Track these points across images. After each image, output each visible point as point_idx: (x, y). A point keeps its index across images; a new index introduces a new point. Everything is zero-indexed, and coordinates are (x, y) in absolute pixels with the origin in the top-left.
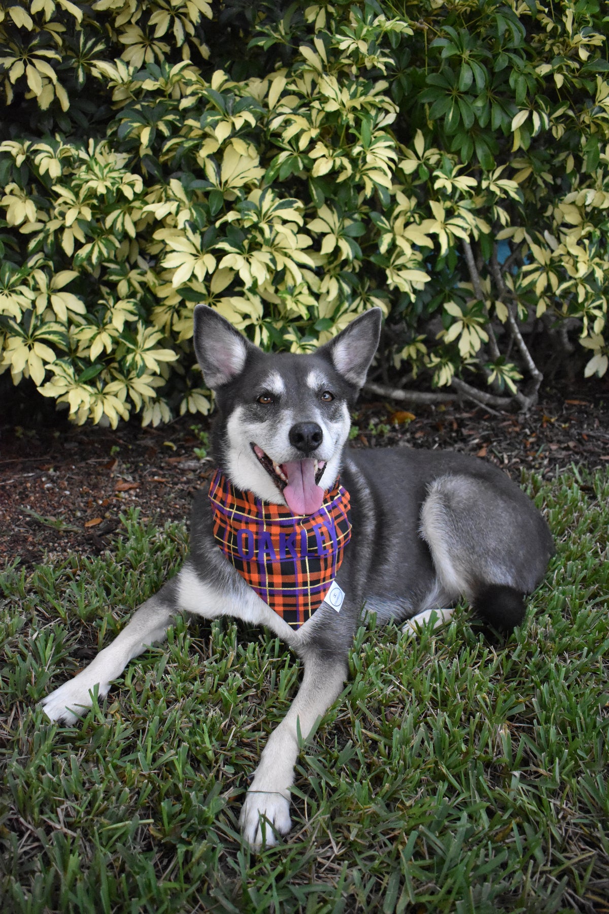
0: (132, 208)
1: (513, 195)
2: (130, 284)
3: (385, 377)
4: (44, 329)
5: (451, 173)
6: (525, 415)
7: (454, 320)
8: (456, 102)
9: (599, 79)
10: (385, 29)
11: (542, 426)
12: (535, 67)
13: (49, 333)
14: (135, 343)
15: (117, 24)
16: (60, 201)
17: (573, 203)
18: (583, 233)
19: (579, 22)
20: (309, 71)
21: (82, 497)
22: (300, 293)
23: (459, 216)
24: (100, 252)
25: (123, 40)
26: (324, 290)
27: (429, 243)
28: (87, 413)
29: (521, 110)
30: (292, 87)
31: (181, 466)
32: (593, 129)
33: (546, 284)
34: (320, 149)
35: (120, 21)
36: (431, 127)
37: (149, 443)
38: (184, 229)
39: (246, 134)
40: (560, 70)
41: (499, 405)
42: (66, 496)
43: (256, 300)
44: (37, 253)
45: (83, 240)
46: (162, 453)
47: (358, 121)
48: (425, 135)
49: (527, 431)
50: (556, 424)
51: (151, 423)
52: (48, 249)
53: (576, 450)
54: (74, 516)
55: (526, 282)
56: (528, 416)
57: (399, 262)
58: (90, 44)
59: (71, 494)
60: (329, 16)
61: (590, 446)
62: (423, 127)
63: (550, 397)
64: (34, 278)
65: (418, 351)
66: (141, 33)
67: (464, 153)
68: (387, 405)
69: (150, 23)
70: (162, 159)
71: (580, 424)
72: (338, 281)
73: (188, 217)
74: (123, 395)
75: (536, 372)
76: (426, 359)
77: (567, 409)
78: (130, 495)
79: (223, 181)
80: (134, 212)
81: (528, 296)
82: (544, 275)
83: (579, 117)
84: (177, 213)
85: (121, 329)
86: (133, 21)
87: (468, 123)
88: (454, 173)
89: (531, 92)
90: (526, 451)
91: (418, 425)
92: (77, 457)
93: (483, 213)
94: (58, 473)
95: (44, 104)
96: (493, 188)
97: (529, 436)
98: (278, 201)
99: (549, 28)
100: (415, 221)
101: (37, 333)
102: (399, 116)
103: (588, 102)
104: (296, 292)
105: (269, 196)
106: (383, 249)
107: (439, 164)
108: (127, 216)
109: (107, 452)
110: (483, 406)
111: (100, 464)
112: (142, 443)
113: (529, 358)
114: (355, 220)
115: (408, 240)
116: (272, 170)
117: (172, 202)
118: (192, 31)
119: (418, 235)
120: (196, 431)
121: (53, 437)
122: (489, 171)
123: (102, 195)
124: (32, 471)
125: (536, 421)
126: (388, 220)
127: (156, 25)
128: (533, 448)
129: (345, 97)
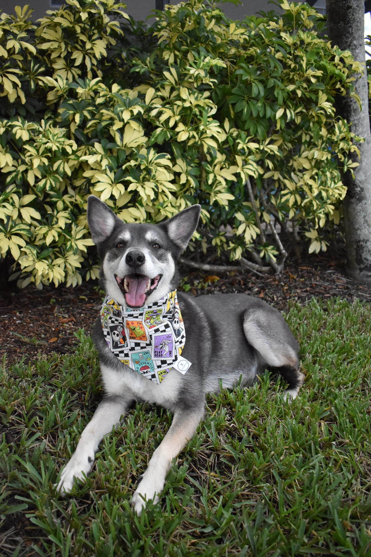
0: (69, 159)
1: (276, 153)
2: (64, 202)
3: (198, 258)
4: (17, 228)
5: (245, 141)
6: (278, 276)
7: (240, 223)
8: (248, 103)
9: (320, 93)
10: (211, 64)
11: (289, 281)
12: (286, 86)
13: (21, 230)
14: (71, 235)
15: (52, 57)
16: (28, 154)
17: (307, 157)
18: (313, 173)
19: (309, 64)
20: (168, 85)
21: (41, 327)
22: (167, 206)
23: (249, 164)
24: (51, 184)
25: (55, 66)
26: (178, 204)
27: (234, 179)
28: (41, 277)
29: (280, 108)
30: (159, 94)
31: (95, 308)
32: (316, 119)
33: (294, 200)
34: (181, 127)
35: (54, 55)
36: (233, 117)
37: (71, 297)
38: (106, 169)
39: (137, 118)
40: (299, 88)
41: (264, 271)
42: (31, 327)
43: (143, 210)
44: (12, 184)
45: (40, 177)
46: (80, 302)
47: (201, 112)
48: (229, 121)
49: (282, 283)
50: (297, 279)
51: (72, 285)
52: (18, 182)
53: (311, 292)
54: (40, 337)
55: (284, 200)
56: (280, 276)
57: (217, 189)
58: (36, 67)
59: (34, 326)
60: (176, 56)
61: (317, 290)
62: (229, 116)
63: (290, 266)
64: (12, 198)
65: (221, 241)
66: (65, 63)
67: (251, 130)
68: (200, 274)
69: (72, 58)
70: (86, 132)
71: (310, 279)
72: (185, 200)
73: (107, 163)
74: (63, 266)
75: (284, 251)
76: (225, 246)
77: (301, 271)
78: (70, 325)
79: (124, 143)
80: (70, 161)
81: (285, 207)
82: (293, 196)
83: (308, 112)
84: (101, 161)
85: (63, 228)
86: (62, 56)
87: (255, 115)
88: (247, 141)
89: (285, 100)
90: (284, 294)
91: (222, 283)
92: (30, 306)
93: (261, 163)
94: (22, 315)
95: (12, 99)
96: (266, 149)
97: (284, 286)
98: (157, 155)
99: (293, 66)
100: (226, 167)
101: (13, 230)
102: (218, 110)
103: (314, 105)
104: (165, 206)
105: (152, 152)
106: (210, 182)
107: (239, 136)
108: (66, 163)
109: (48, 303)
110: (255, 272)
111: (46, 309)
112: (67, 297)
113: (280, 243)
114: (192, 167)
115: (222, 177)
116: (153, 137)
117: (97, 155)
118: (95, 63)
119: (228, 174)
120: (97, 290)
121: (11, 296)
122: (263, 141)
123: (55, 151)
124: (6, 315)
125: (285, 278)
126: (211, 166)
127: (75, 59)
128: (287, 292)
129: (192, 99)
